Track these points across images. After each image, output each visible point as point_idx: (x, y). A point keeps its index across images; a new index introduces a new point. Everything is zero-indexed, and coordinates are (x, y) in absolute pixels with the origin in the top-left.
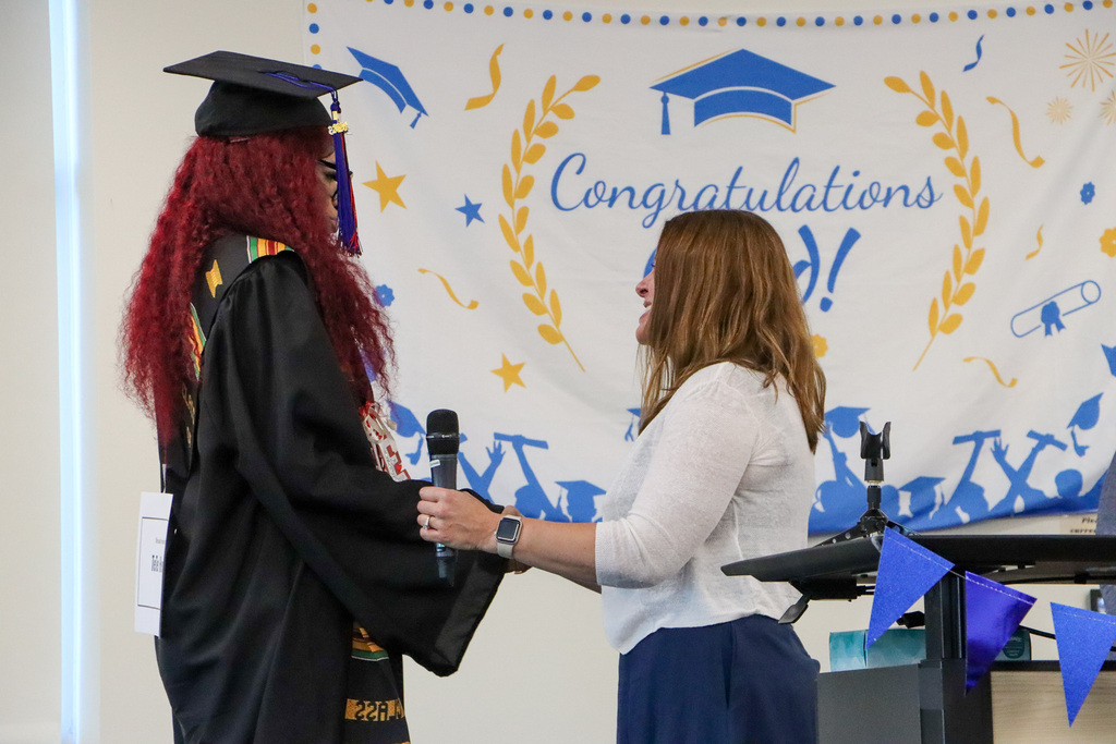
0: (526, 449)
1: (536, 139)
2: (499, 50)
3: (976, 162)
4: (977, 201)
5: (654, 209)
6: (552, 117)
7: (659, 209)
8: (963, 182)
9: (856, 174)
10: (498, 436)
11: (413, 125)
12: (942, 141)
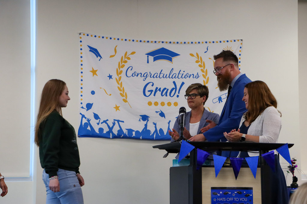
0: (120, 122)
1: (123, 63)
2: (116, 46)
3: (207, 70)
4: (207, 77)
5: (145, 77)
6: (126, 59)
7: (146, 77)
8: (204, 74)
9: (184, 72)
10: (114, 120)
11: (99, 60)
12: (200, 66)
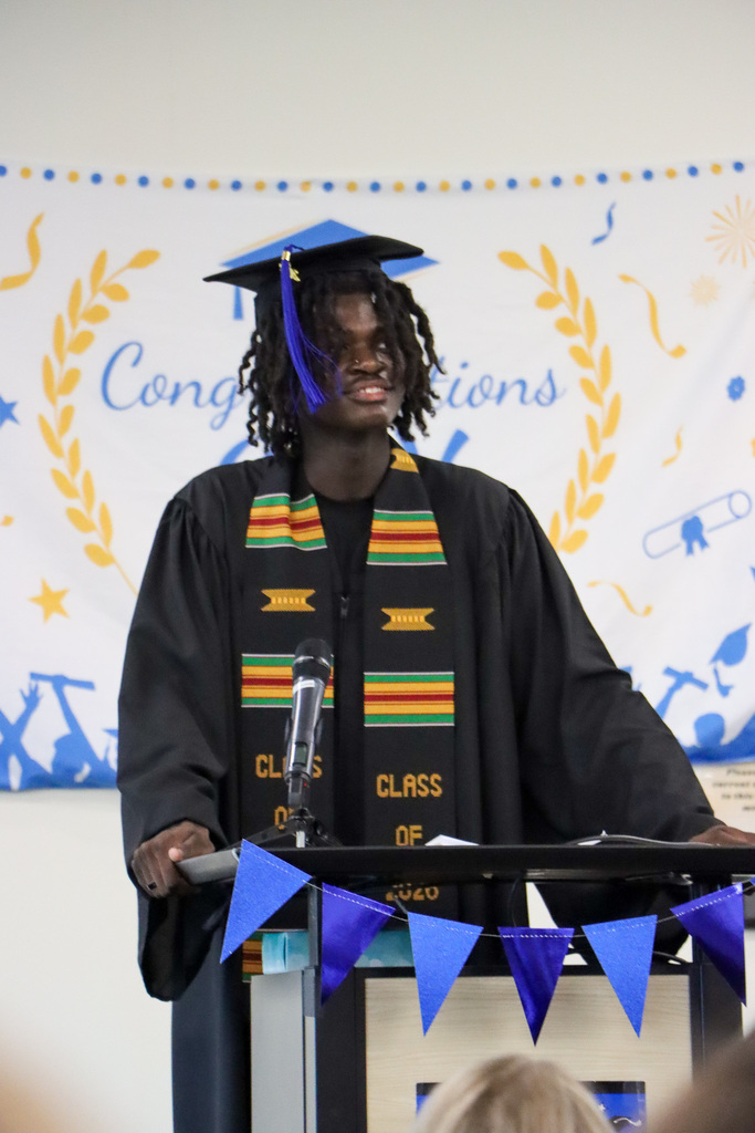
0: (69, 691)
1: (83, 326)
2: (38, 220)
3: (606, 353)
4: (607, 398)
5: (224, 408)
6: (102, 299)
7: (229, 407)
8: (592, 375)
9: (464, 365)
10: (34, 676)
12: (565, 326)
